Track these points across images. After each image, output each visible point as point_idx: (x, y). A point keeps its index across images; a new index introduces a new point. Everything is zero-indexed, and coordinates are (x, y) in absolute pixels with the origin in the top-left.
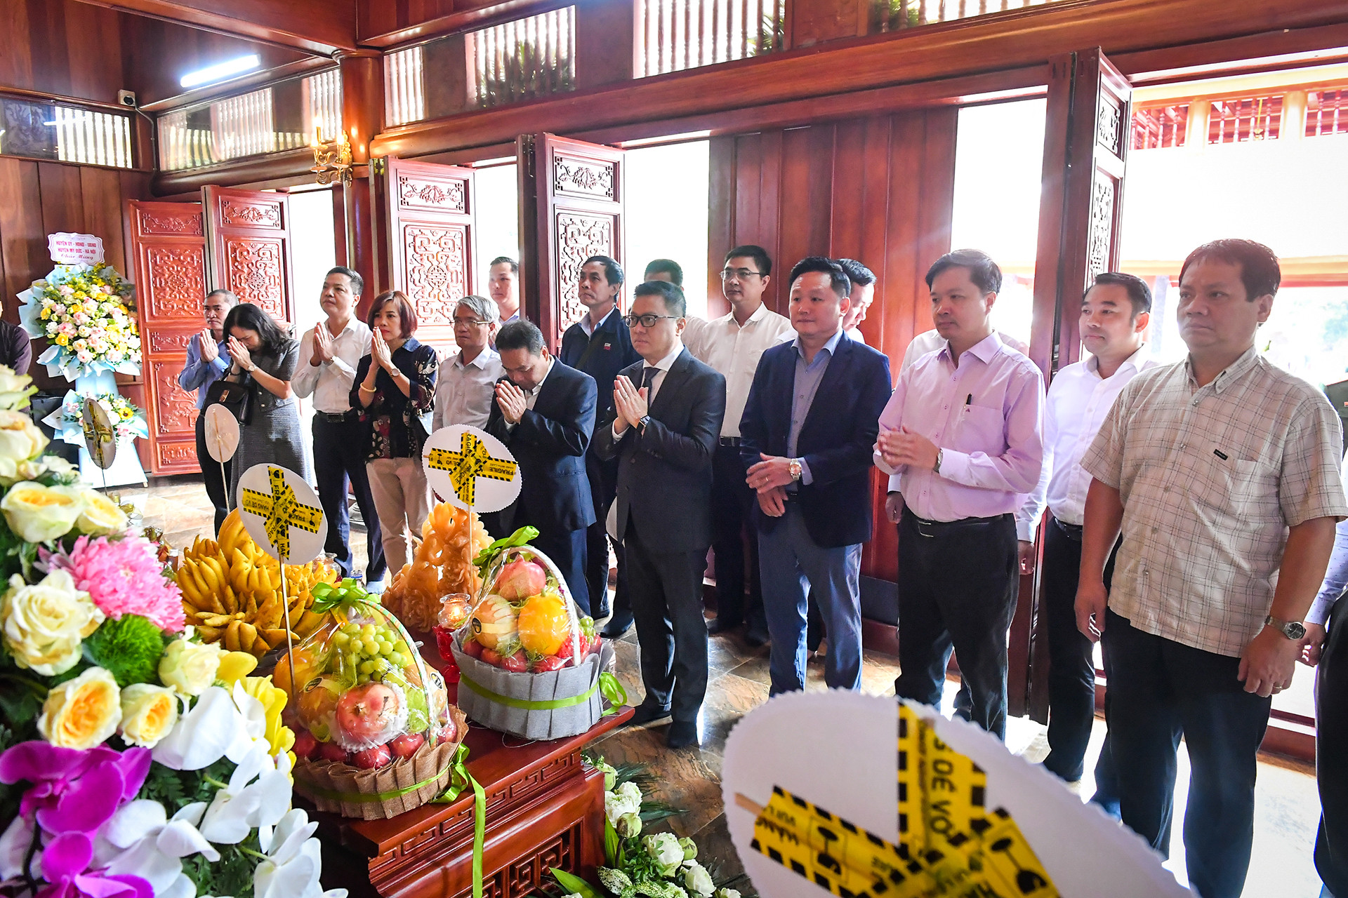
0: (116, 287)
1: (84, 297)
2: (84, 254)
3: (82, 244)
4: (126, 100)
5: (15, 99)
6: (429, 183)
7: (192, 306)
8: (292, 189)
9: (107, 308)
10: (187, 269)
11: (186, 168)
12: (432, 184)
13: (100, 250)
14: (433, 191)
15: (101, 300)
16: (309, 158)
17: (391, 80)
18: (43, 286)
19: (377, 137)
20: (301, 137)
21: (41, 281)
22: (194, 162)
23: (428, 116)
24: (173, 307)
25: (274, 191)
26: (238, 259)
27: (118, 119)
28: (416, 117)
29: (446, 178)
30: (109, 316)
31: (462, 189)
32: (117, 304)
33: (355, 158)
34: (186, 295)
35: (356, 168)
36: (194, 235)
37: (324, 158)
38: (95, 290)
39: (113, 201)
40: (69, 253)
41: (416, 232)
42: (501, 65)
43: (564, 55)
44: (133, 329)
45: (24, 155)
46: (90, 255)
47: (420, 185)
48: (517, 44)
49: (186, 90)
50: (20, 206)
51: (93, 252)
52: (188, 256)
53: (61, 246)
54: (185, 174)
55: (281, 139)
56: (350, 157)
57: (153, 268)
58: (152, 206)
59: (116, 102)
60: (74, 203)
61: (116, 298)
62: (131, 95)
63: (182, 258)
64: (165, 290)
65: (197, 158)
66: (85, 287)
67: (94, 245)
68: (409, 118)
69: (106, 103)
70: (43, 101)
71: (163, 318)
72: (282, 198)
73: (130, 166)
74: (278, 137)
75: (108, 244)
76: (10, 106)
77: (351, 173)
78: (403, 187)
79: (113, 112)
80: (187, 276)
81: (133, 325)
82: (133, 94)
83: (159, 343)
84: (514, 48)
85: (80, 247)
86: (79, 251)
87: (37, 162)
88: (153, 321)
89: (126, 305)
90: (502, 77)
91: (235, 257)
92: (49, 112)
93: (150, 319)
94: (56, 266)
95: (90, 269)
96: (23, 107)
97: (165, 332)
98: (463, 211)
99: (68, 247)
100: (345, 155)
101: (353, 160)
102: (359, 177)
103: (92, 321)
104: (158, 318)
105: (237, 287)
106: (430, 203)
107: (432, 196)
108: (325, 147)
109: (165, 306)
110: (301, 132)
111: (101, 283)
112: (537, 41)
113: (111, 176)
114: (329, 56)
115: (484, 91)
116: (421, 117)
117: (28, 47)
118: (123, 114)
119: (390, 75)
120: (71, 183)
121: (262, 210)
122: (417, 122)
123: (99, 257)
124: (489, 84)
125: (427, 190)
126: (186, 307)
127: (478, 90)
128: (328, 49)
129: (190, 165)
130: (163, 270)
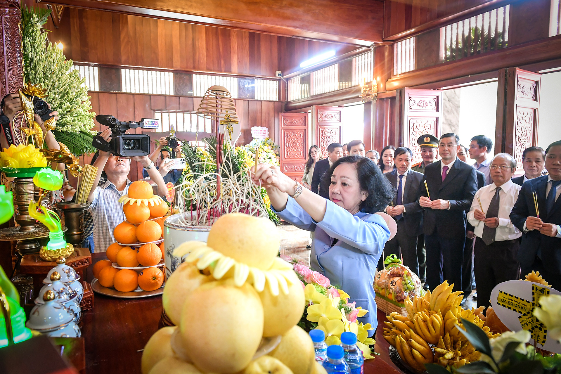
0: (273, 147)
1: (262, 151)
2: (262, 134)
3: (262, 131)
4: (279, 74)
5: (243, 78)
6: (421, 99)
7: (299, 154)
8: (344, 105)
9: (270, 155)
10: (298, 139)
11: (299, 99)
12: (423, 99)
13: (267, 133)
14: (423, 102)
15: (268, 152)
16: (358, 91)
17: (397, 54)
18: (248, 147)
19: (389, 80)
20: (351, 83)
21: (248, 145)
22: (302, 97)
23: (416, 68)
24: (292, 154)
25: (337, 106)
26: (323, 135)
27: (275, 82)
28: (410, 69)
29: (429, 95)
30: (270, 158)
31: (436, 100)
32: (273, 154)
33: (379, 90)
34: (297, 150)
35: (379, 94)
36: (302, 125)
37: (366, 91)
38: (266, 148)
39: (272, 114)
40: (258, 134)
41: (415, 122)
42: (460, 40)
43: (500, 30)
44: (278, 163)
45: (244, 98)
46: (264, 135)
47: (417, 100)
48: (470, 29)
49: (302, 68)
50: (242, 118)
51: (265, 133)
52: (299, 134)
53: (255, 132)
54: (298, 102)
55: (341, 85)
56: (377, 90)
57: (286, 139)
58: (287, 115)
59: (275, 76)
60: (259, 115)
61: (272, 151)
62: (280, 72)
63: (297, 135)
64: (290, 147)
65: (303, 95)
66: (262, 147)
67: (265, 131)
68: (405, 70)
69: (271, 76)
70: (252, 77)
71: (288, 159)
72: (340, 109)
73: (277, 100)
74: (340, 84)
75: (269, 130)
76: (241, 81)
77: (376, 96)
78: (410, 101)
79: (273, 80)
80: (298, 142)
81: (278, 162)
82: (281, 72)
83: (287, 169)
84: (468, 31)
85: (261, 132)
86: (261, 133)
87: (249, 100)
88: (285, 160)
89: (276, 154)
90: (460, 46)
91: (322, 134)
92: (253, 82)
93: (284, 159)
94: (253, 139)
95: (264, 140)
96: (245, 80)
97: (289, 164)
98: (435, 110)
99: (257, 132)
100: (375, 89)
101: (378, 91)
102: (380, 98)
103: (265, 160)
104: (287, 159)
105: (322, 147)
106: (421, 107)
107: (422, 105)
108: (367, 86)
109: (290, 154)
110: (351, 81)
111: (268, 145)
112: (483, 26)
113: (272, 104)
114: (369, 47)
115: (449, 53)
116: (412, 69)
117: (248, 58)
118: (276, 80)
119: (397, 51)
120: (259, 107)
121: (333, 114)
122: (410, 72)
123: (267, 136)
124: (452, 50)
125: (420, 102)
126: (297, 155)
127: (446, 53)
128: (369, 43)
129: (300, 98)
130: (290, 140)
